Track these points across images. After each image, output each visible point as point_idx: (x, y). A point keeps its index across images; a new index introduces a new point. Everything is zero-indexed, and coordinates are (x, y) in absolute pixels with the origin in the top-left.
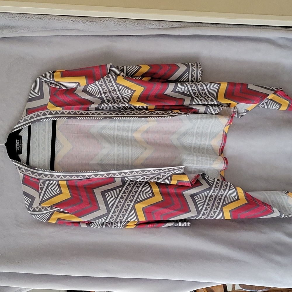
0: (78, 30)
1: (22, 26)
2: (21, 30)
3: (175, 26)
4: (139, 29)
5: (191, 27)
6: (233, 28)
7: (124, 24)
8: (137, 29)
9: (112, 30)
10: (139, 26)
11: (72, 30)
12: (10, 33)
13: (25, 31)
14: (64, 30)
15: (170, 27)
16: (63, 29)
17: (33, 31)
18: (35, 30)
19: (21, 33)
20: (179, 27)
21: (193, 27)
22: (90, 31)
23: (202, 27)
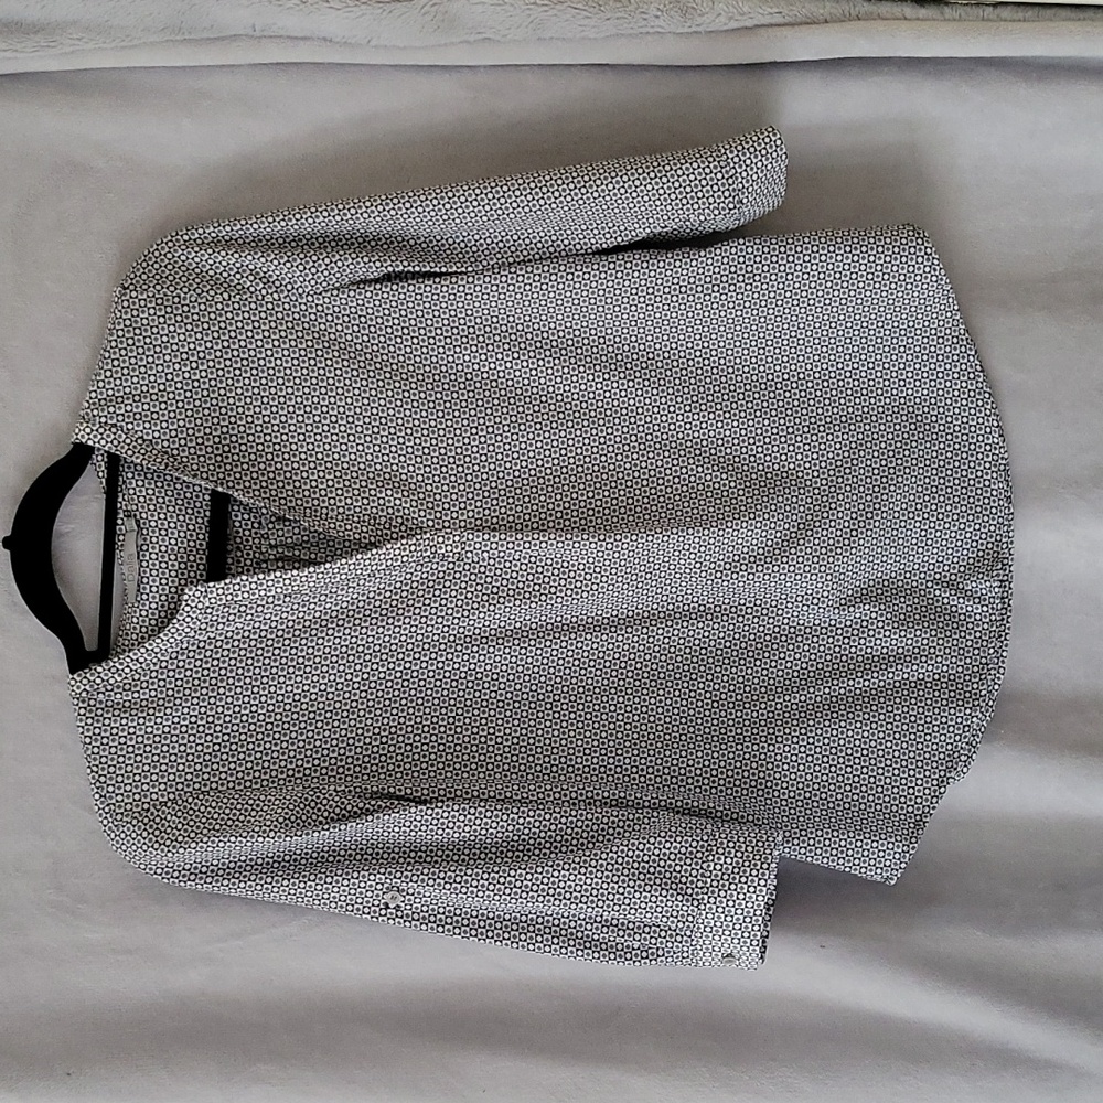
0: (325, 39)
1: (74, 23)
2: (73, 42)
3: (756, 23)
4: (592, 36)
5: (826, 22)
6: (1014, 21)
7: (529, 15)
8: (583, 34)
9: (472, 38)
10: (593, 24)
11: (296, 38)
12: (22, 55)
13: (90, 46)
14: (264, 40)
15: (734, 25)
16: (258, 33)
17: (123, 44)
18: (135, 42)
19: (73, 52)
20: (771, 25)
21: (835, 22)
22: (375, 47)
23: (879, 22)
